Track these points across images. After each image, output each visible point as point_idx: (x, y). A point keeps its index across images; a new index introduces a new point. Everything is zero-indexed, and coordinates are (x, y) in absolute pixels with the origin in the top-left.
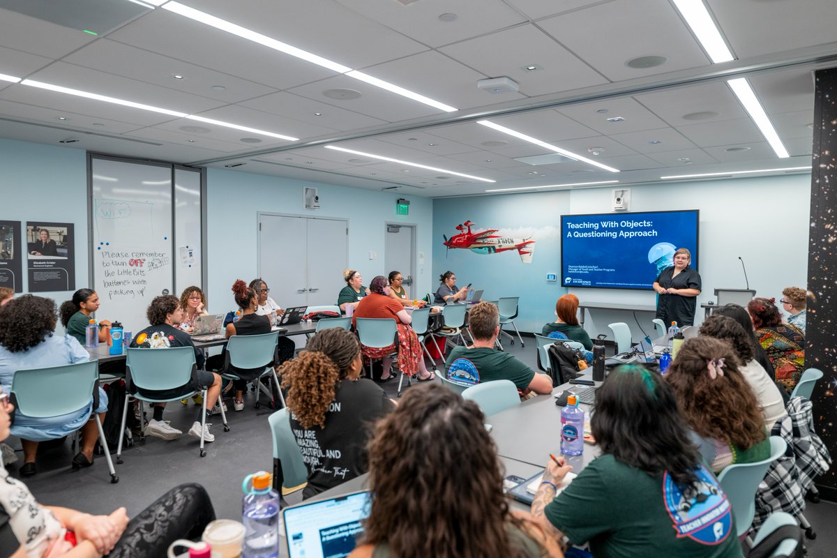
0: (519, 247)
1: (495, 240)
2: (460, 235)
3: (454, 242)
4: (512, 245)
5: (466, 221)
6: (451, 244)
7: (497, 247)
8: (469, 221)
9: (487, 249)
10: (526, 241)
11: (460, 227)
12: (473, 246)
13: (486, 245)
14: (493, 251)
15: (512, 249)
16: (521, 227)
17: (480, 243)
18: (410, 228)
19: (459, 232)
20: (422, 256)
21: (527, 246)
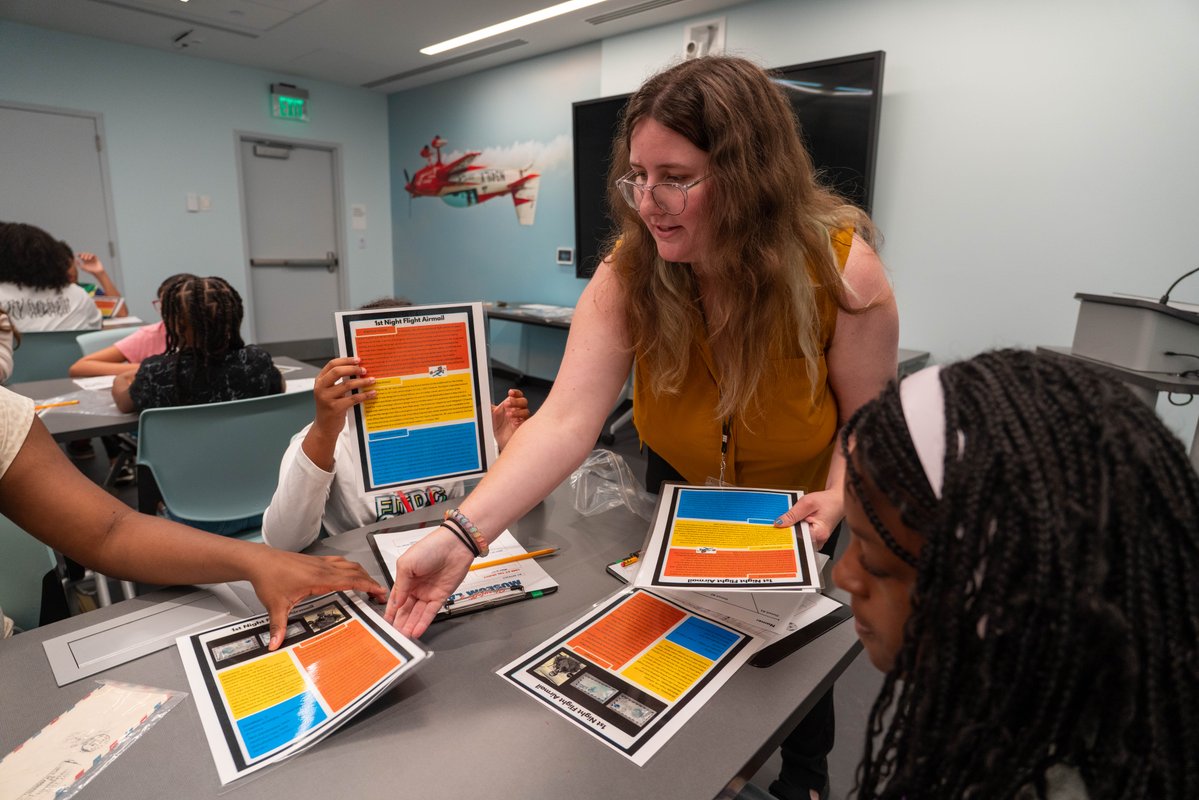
0: (515, 188)
1: (476, 174)
2: (428, 168)
3: (419, 183)
4: (502, 185)
5: (432, 139)
6: (415, 189)
7: (480, 192)
8: (438, 138)
9: (465, 195)
10: (525, 175)
11: (425, 153)
12: (446, 189)
13: (464, 188)
14: (473, 200)
15: (502, 193)
16: (516, 143)
17: (454, 184)
18: (326, 155)
19: (424, 162)
20: (358, 213)
21: (527, 185)
